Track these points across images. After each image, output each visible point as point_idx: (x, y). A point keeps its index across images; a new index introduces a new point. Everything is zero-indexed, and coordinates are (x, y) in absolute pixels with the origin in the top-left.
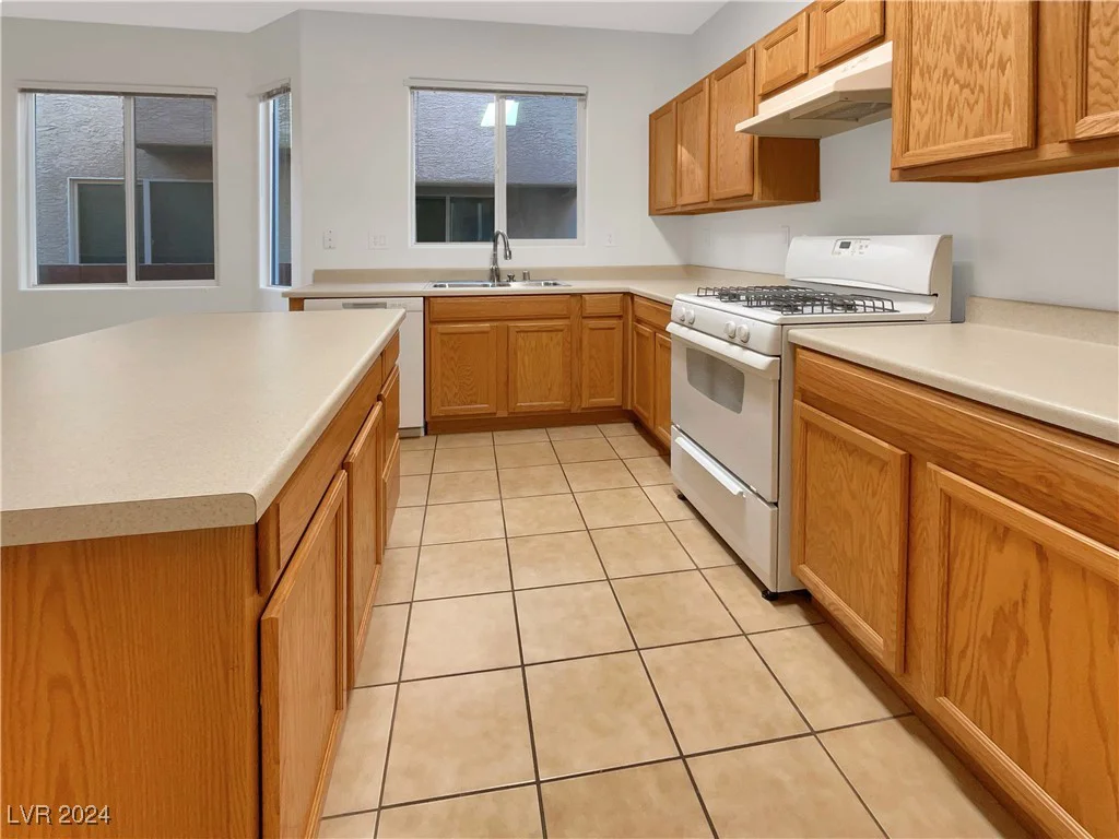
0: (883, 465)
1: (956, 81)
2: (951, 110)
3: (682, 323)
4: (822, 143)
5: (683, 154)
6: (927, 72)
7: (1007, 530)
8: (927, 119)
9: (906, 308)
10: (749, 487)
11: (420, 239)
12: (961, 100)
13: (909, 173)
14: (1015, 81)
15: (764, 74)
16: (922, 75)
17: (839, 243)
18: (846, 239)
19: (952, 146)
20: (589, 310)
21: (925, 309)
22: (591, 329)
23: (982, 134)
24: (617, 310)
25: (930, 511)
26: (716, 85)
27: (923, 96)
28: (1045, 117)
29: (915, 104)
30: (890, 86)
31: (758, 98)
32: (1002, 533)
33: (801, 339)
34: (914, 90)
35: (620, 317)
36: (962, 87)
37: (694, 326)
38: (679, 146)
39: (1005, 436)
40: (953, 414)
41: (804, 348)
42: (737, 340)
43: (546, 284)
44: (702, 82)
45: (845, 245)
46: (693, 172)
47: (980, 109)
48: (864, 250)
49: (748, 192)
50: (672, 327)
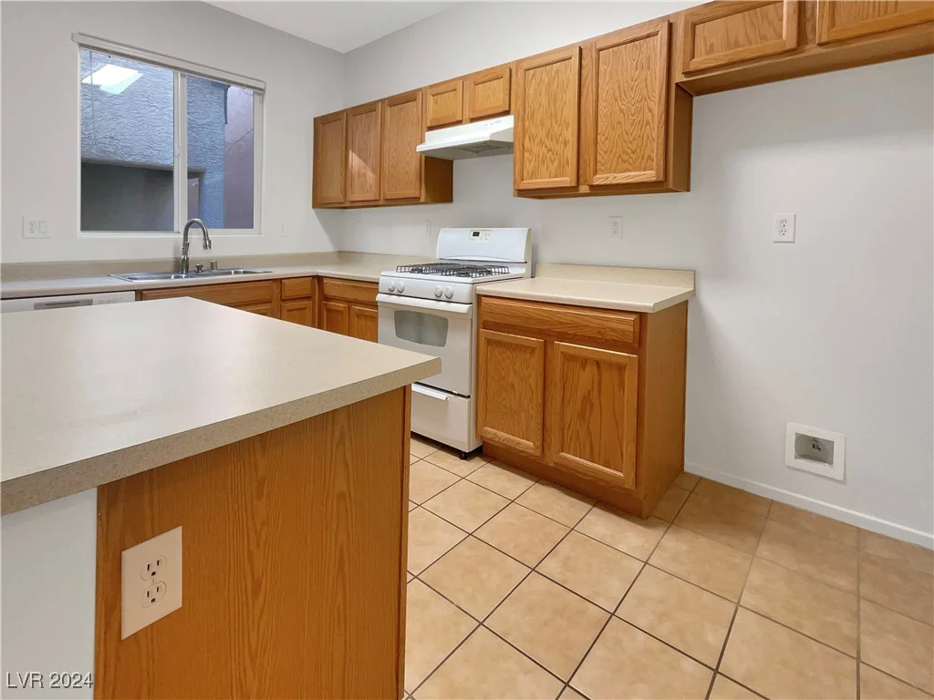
0: (533, 350)
1: (546, 147)
2: (543, 161)
3: (391, 293)
4: (456, 163)
5: (354, 160)
6: (532, 138)
7: (586, 360)
8: (533, 163)
9: (514, 271)
10: (451, 393)
11: (84, 228)
12: (548, 156)
13: (522, 193)
14: (571, 152)
15: (431, 112)
16: (530, 138)
17: (472, 233)
18: (476, 230)
19: (544, 181)
20: (287, 294)
21: (521, 271)
22: (288, 310)
23: (556, 177)
24: (307, 292)
25: (557, 363)
26: (388, 110)
27: (530, 151)
28: (581, 172)
29: (527, 155)
30: (512, 141)
31: (425, 128)
32: (584, 361)
33: (483, 291)
34: (526, 147)
35: (308, 298)
36: (549, 150)
37: (403, 294)
38: (350, 152)
39: (586, 318)
40: (566, 314)
41: (485, 296)
42: (443, 298)
43: (236, 273)
44: (375, 103)
45: (476, 234)
46: (364, 175)
47: (556, 163)
48: (488, 237)
49: (417, 195)
50: (380, 297)
